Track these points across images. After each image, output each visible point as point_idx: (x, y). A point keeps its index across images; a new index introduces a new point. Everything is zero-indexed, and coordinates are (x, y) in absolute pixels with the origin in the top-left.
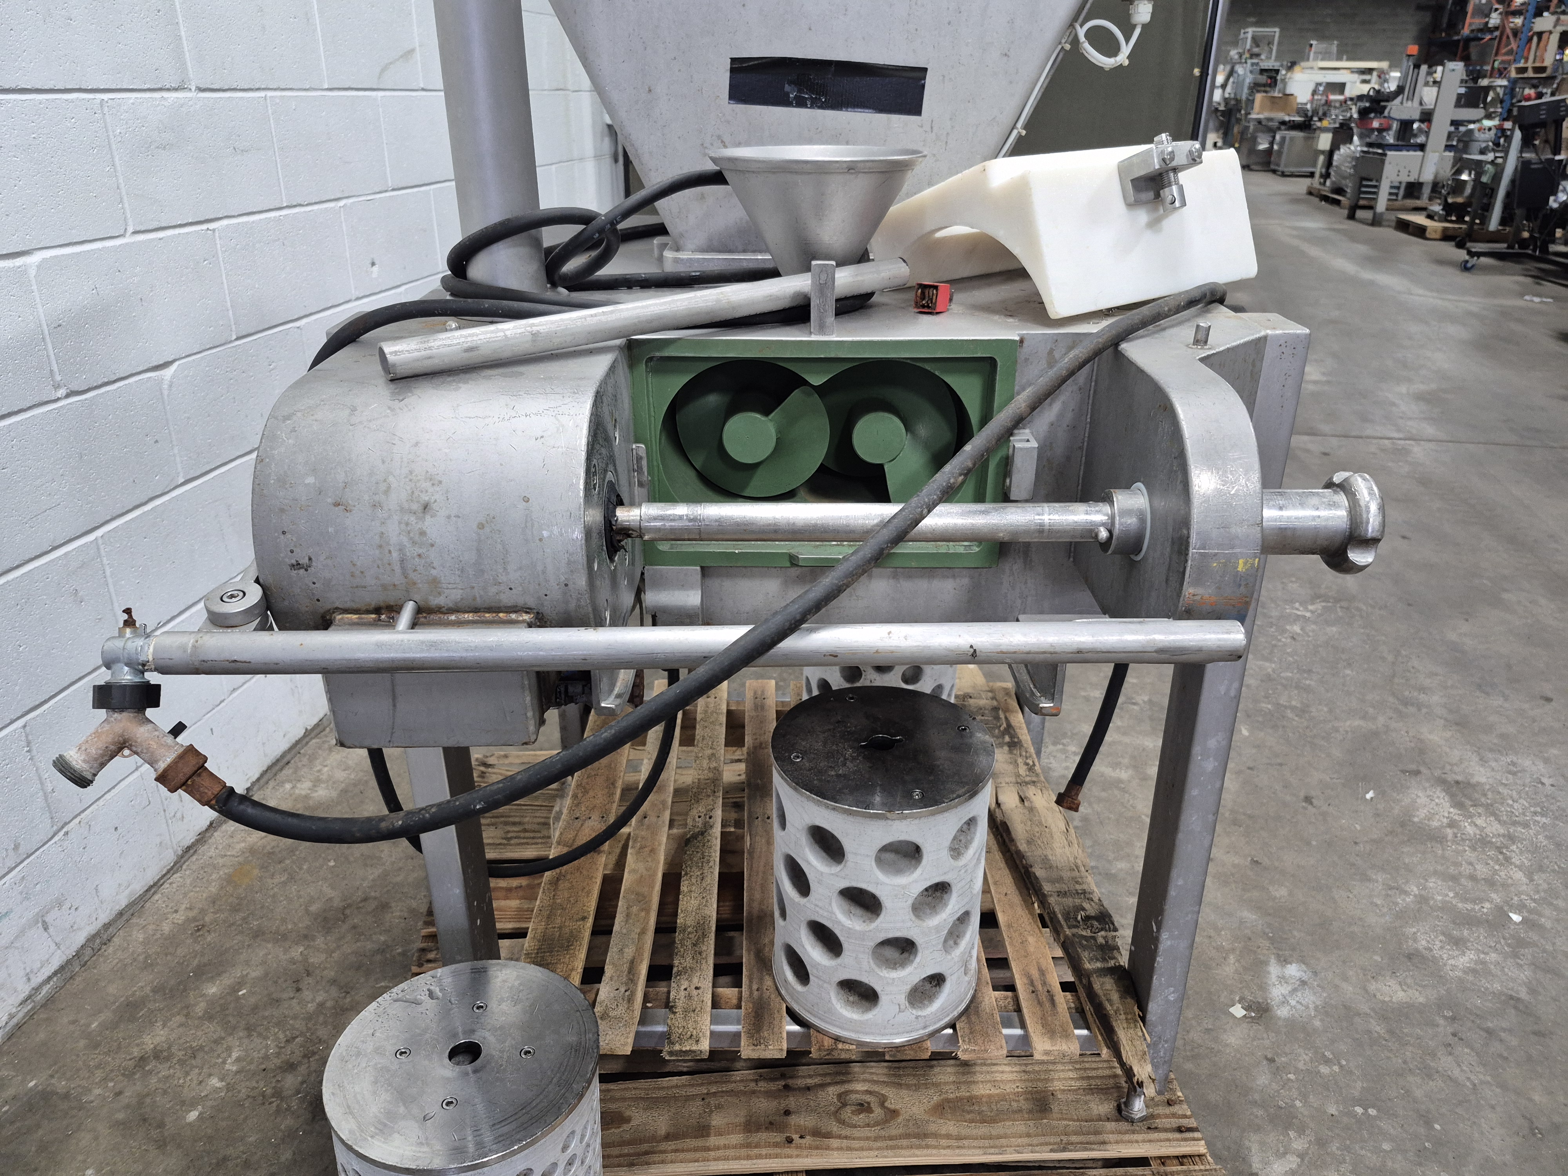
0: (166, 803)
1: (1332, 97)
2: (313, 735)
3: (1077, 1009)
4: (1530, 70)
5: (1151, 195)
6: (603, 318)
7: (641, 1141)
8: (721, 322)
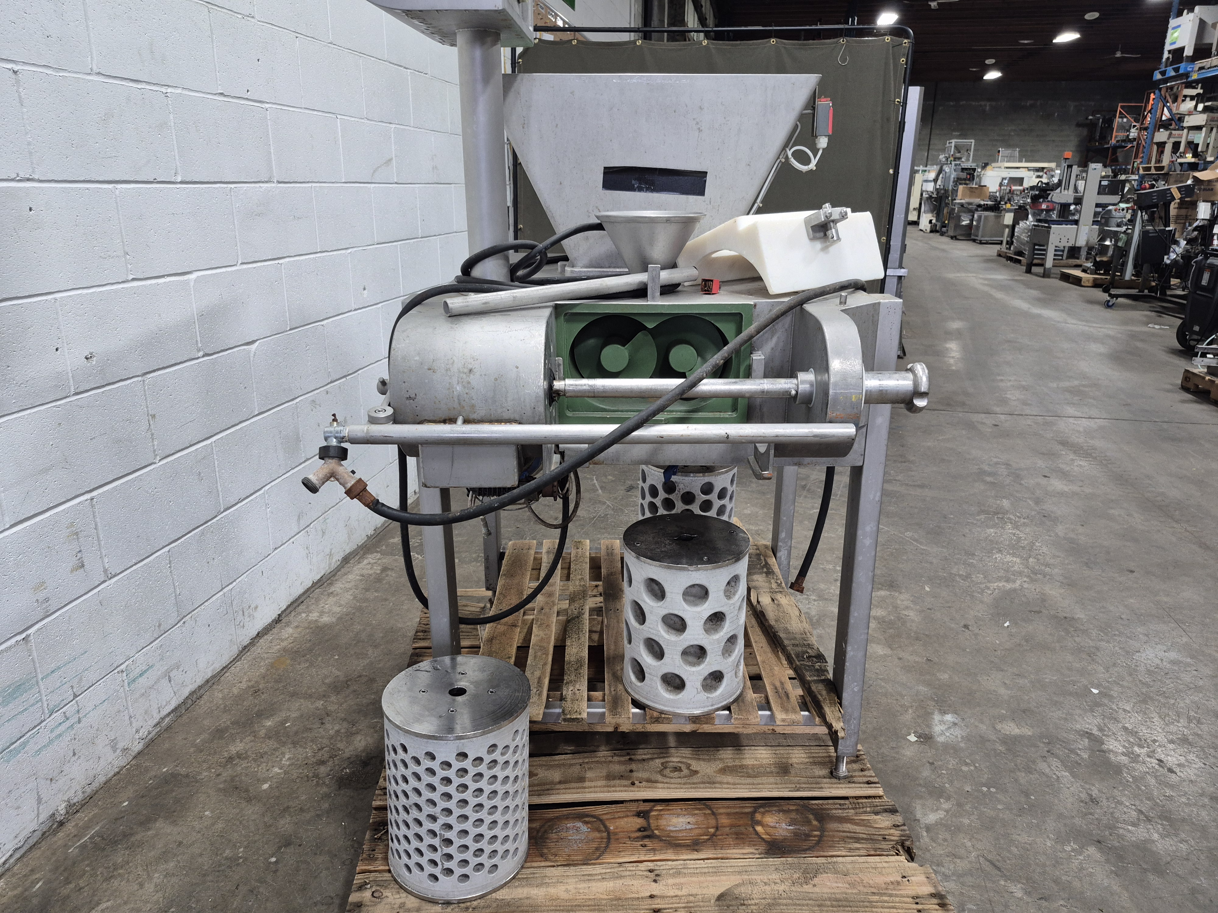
0: (235, 614)
1: (1014, 188)
2: (316, 587)
3: (802, 703)
4: (1153, 168)
5: (822, 234)
6: (546, 291)
7: (544, 784)
8: (602, 295)
